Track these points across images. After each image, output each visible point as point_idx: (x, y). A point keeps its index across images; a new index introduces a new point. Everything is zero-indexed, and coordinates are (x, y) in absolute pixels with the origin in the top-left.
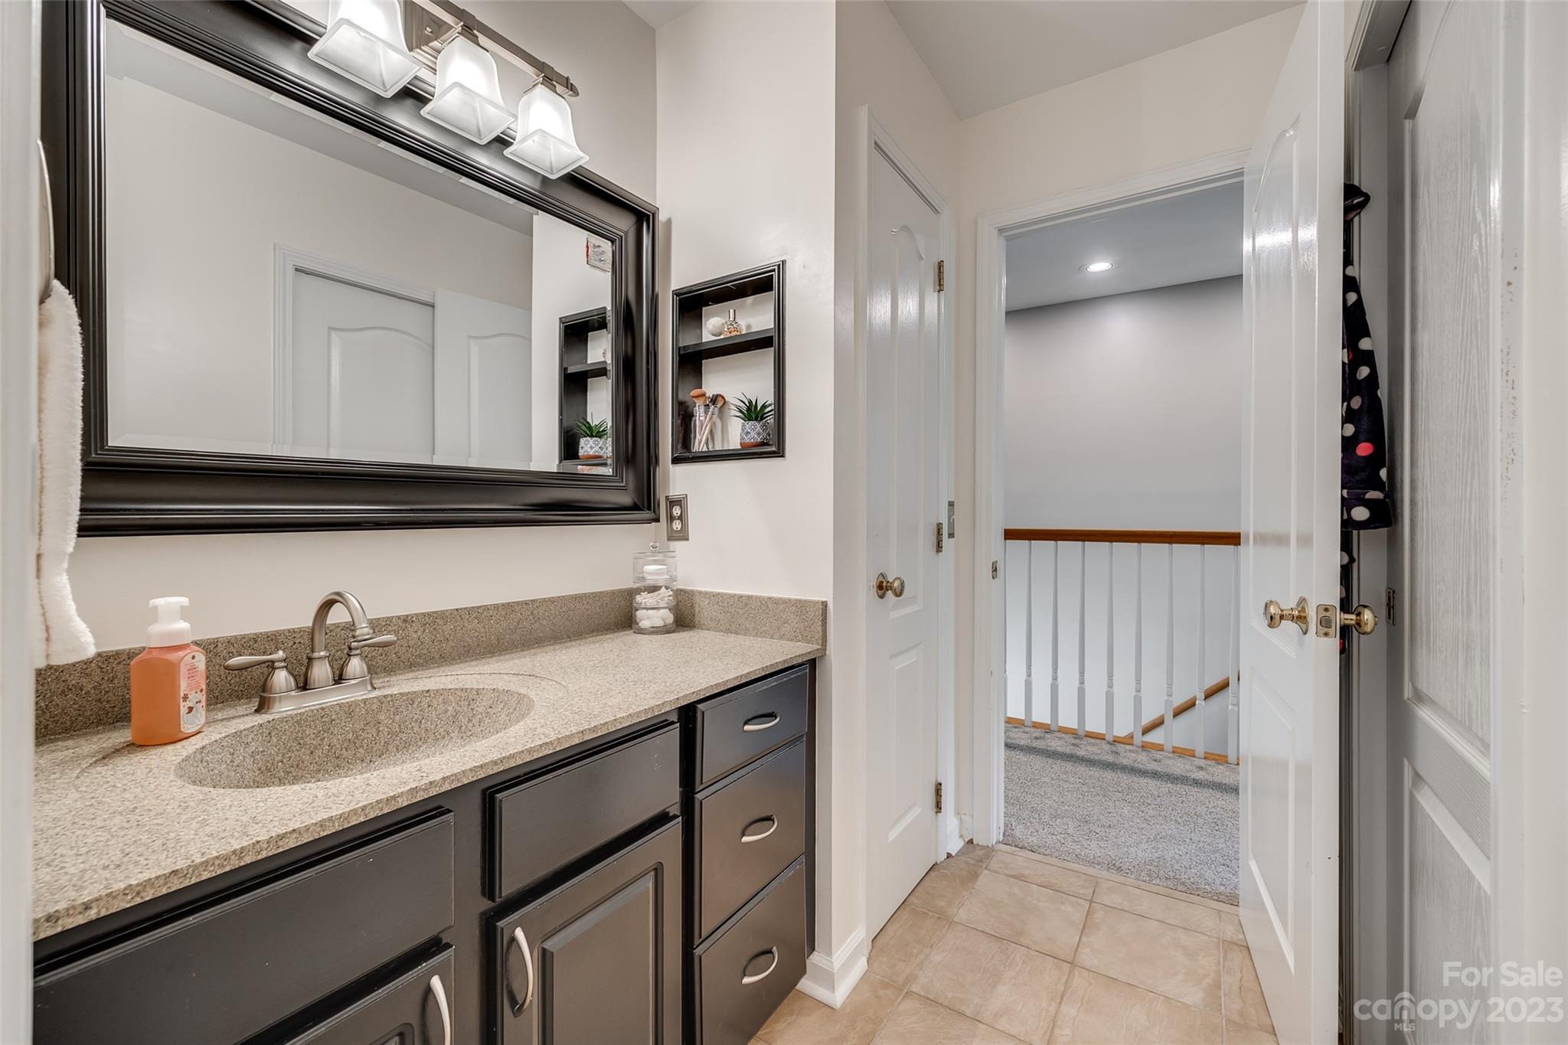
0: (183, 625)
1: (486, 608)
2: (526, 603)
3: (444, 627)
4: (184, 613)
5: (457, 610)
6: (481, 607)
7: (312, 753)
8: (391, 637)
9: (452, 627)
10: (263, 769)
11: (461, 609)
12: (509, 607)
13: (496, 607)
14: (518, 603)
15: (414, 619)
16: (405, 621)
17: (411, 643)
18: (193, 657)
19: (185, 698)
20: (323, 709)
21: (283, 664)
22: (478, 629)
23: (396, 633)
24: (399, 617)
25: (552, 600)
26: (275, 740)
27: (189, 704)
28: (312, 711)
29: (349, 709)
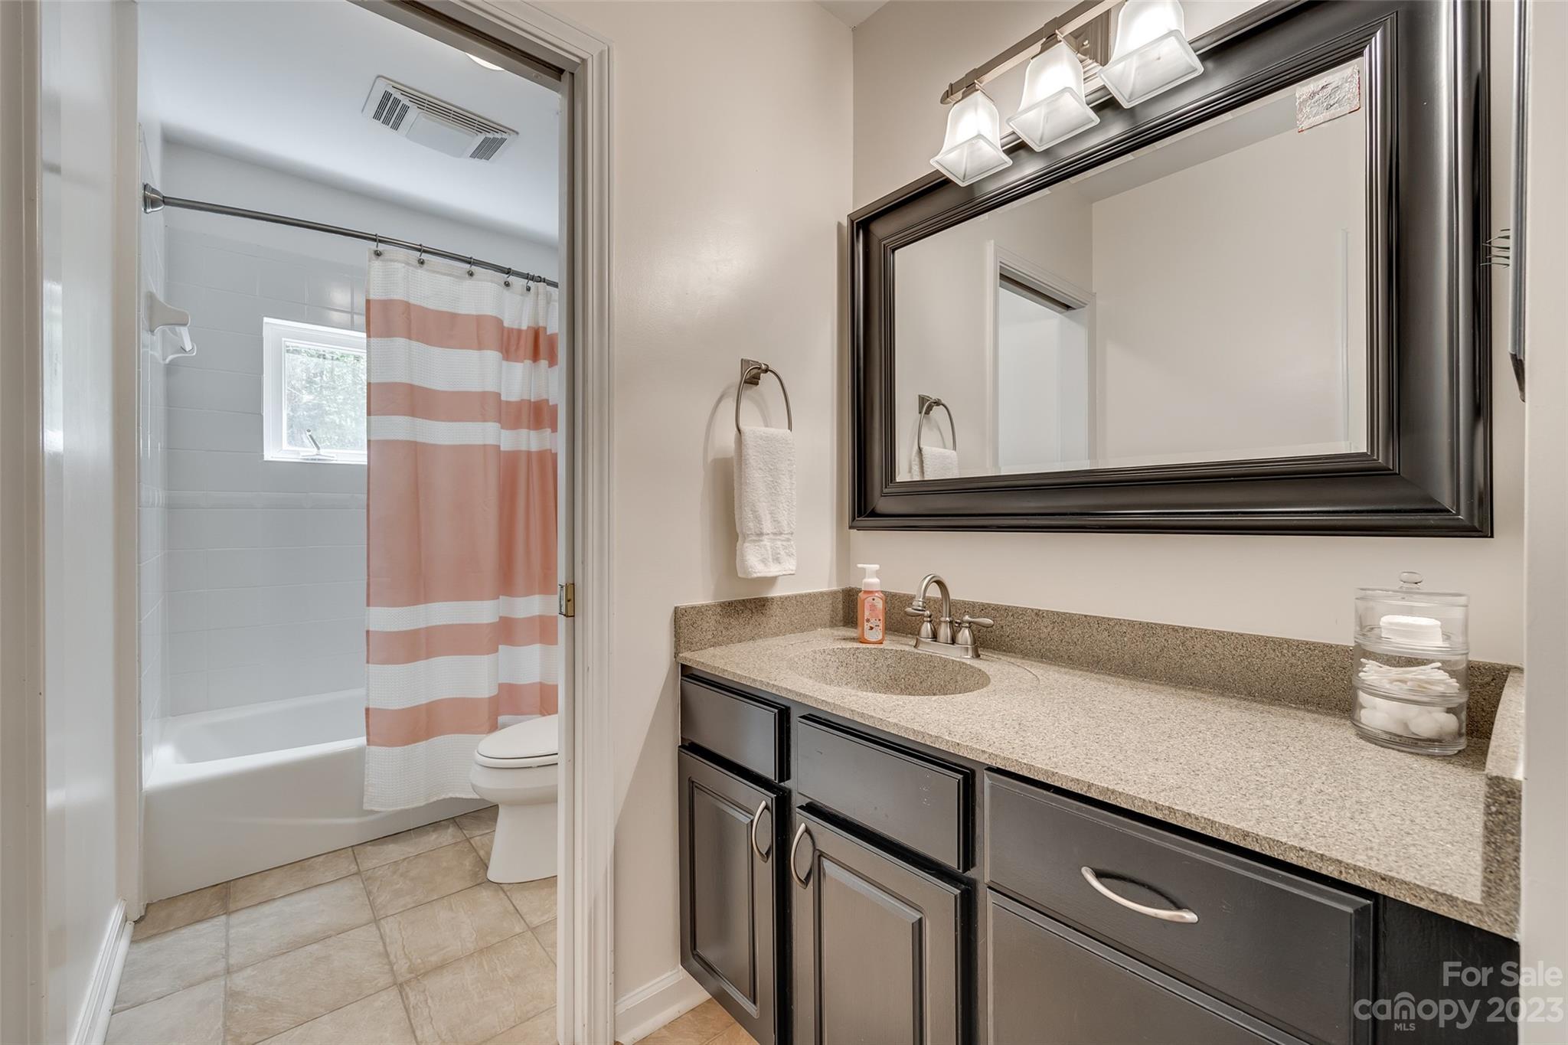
0: (876, 580)
1: (1119, 622)
2: (1175, 629)
3: (1073, 630)
4: (878, 574)
5: (1086, 616)
6: (1113, 619)
7: (921, 682)
8: (989, 621)
9: (1080, 632)
10: (893, 677)
11: (1090, 616)
12: (1150, 628)
13: (1131, 624)
14: (1162, 626)
15: (1044, 614)
16: (1037, 614)
17: (1043, 636)
18: (874, 599)
19: (868, 621)
20: (931, 656)
21: (929, 619)
22: (1108, 642)
23: (994, 618)
24: (1032, 610)
25: (1220, 636)
26: (902, 663)
27: (870, 624)
28: (925, 655)
29: (945, 662)
